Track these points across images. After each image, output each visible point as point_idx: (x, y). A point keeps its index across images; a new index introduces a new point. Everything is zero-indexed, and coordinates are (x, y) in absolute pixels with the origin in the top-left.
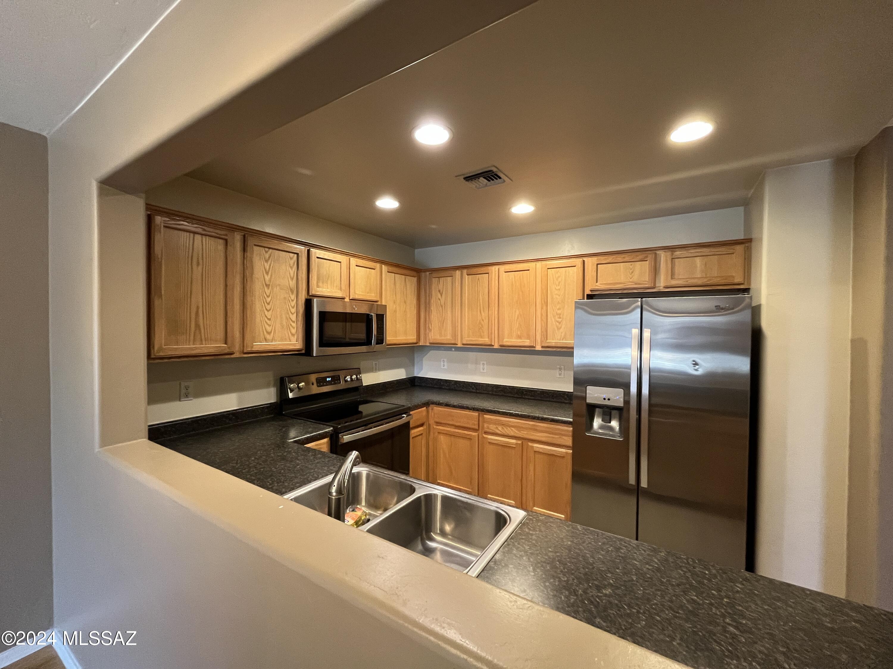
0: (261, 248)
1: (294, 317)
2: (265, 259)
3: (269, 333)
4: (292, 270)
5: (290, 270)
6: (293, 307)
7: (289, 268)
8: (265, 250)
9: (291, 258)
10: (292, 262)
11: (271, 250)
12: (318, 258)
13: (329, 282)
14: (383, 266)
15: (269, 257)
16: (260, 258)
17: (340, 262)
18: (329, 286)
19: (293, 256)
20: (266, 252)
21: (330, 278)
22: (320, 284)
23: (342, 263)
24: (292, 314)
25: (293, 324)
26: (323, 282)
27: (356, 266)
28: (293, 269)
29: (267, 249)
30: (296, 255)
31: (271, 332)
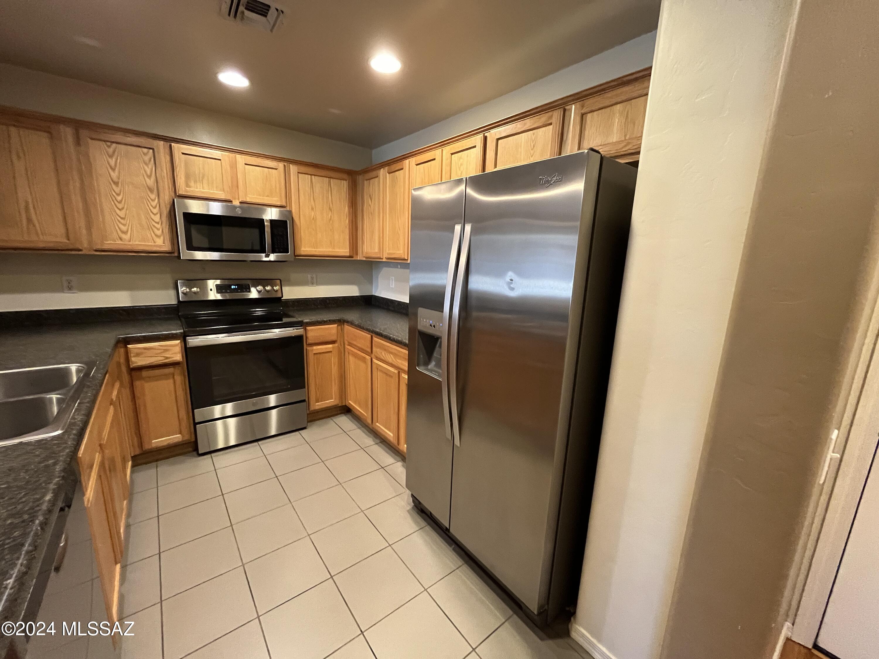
0: (101, 143)
1: (157, 218)
2: (108, 154)
3: (125, 233)
4: (148, 167)
5: (146, 167)
6: (155, 208)
7: (144, 166)
8: (106, 144)
9: (145, 154)
10: (146, 158)
11: (114, 145)
12: (183, 154)
13: (205, 181)
14: (291, 165)
15: (114, 152)
16: (101, 153)
17: (220, 160)
18: (205, 185)
19: (148, 152)
20: (109, 147)
21: (206, 178)
22: (192, 184)
23: (222, 160)
24: (155, 214)
25: (156, 225)
26: (195, 182)
27: (246, 164)
28: (150, 167)
29: (109, 144)
30: (151, 151)
31: (127, 231)
